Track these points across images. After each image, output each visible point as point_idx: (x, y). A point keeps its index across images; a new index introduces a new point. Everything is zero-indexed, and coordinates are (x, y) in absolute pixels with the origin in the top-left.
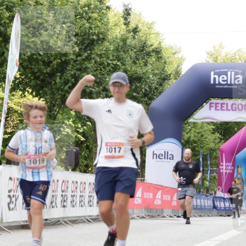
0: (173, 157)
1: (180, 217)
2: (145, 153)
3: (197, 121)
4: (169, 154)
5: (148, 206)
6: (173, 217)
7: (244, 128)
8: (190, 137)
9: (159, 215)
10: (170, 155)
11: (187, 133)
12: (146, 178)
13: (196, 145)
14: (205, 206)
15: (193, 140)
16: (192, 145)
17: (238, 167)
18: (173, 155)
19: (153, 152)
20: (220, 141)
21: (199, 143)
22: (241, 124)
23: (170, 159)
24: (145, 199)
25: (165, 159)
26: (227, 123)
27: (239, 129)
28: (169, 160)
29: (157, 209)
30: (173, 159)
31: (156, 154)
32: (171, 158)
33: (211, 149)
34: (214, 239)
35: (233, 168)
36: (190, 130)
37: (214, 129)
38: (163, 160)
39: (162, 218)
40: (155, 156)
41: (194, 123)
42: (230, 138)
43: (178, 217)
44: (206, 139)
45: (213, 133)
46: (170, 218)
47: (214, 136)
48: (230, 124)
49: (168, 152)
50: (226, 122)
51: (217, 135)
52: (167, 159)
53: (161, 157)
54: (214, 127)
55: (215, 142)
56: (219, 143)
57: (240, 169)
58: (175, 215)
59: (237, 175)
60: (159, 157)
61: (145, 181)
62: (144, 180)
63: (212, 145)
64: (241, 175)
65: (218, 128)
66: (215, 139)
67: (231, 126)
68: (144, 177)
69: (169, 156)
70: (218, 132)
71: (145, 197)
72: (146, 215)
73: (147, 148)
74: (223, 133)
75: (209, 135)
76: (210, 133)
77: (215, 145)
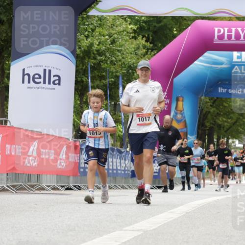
0: (59, 80)
1: (71, 189)
2: (9, 74)
3: (105, 14)
4: (52, 75)
5: (14, 169)
6: (58, 189)
7: (190, 27)
8: (92, 45)
9: (32, 186)
10: (54, 76)
11: (87, 37)
12: (10, 118)
13: (103, 58)
14: (117, 170)
15: (98, 51)
16: (95, 58)
17: (178, 100)
18: (59, 77)
19: (24, 70)
20: (147, 53)
21: (108, 55)
22: (185, 22)
23: (54, 83)
24: (7, 156)
25: (44, 83)
26: (158, 19)
27: (181, 31)
28: (52, 86)
29: (29, 177)
30: (59, 84)
31: (28, 75)
32: (57, 82)
33: (130, 67)
35: (168, 101)
36: (93, 30)
37: (135, 31)
38: (42, 85)
39: (38, 192)
40: (26, 77)
41: (100, 19)
42: (164, 46)
43: (67, 189)
44: (121, 46)
45: (135, 38)
46: (53, 192)
47: (136, 42)
48: (165, 20)
49: (50, 71)
50: (157, 17)
51: (141, 41)
52: (49, 83)
53: (37, 80)
54: (135, 27)
56: (144, 56)
57: (180, 103)
58: (62, 186)
59: (176, 114)
60: (33, 79)
61: (8, 124)
62: (6, 122)
64: (182, 114)
65: (141, 29)
66: (138, 48)
67: (165, 25)
68: (6, 116)
69: (53, 79)
70: (143, 36)
71: (8, 152)
72: (9, 185)
73: (12, 63)
74: (151, 38)
75: (126, 41)
76: (127, 38)
77: (138, 59)
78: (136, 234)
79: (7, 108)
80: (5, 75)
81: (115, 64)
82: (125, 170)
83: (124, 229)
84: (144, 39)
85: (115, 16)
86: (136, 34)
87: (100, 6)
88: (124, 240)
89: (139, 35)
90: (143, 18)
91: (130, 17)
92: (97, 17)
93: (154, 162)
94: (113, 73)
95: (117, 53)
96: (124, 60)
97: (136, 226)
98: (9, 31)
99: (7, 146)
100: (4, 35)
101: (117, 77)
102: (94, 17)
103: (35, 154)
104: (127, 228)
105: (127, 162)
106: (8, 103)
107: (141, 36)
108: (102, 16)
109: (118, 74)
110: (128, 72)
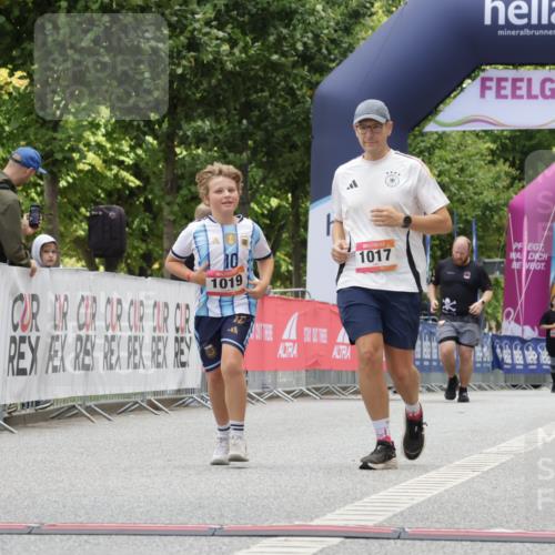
2: (307, 222)
3: (447, 129)
5: (316, 363)
9: (344, 389)
12: (309, 287)
19: (329, 216)
20: (512, 185)
24: (306, 345)
26: (528, 134)
29: (339, 373)
33: (486, 207)
34: (494, 449)
35: (545, 256)
37: (493, 152)
39: (353, 397)
41: (441, 136)
44: (471, 176)
45: (493, 163)
47: (495, 169)
48: (538, 135)
50: (526, 131)
51: (503, 167)
54: (493, 146)
55: (496, 188)
56: (507, 189)
61: (307, 297)
62: (303, 293)
63: (489, 196)
65: (504, 148)
66: (498, 178)
67: (540, 142)
68: (304, 285)
70: (506, 160)
71: (307, 339)
72: (310, 387)
73: (311, 207)
74: (518, 162)
75: (481, 167)
76: (482, 163)
77: (498, 194)
78: (504, 459)
79: (305, 272)
80: (301, 224)
81: (463, 203)
82: (482, 362)
83: (484, 451)
84: (508, 164)
85: (464, 132)
86: (495, 157)
87: (441, 117)
88: (486, 469)
89: (498, 159)
90: (505, 133)
91: (485, 131)
92: (437, 133)
93: (528, 349)
94: (461, 216)
95: (468, 186)
96: (476, 197)
97: (503, 446)
98: (305, 159)
99: (306, 329)
100: (299, 165)
101: (468, 222)
102: (432, 133)
103: (294, 337)
104: (488, 451)
105: (485, 349)
106: (305, 266)
107: (502, 160)
108: (444, 133)
109: (469, 218)
110: (484, 214)
